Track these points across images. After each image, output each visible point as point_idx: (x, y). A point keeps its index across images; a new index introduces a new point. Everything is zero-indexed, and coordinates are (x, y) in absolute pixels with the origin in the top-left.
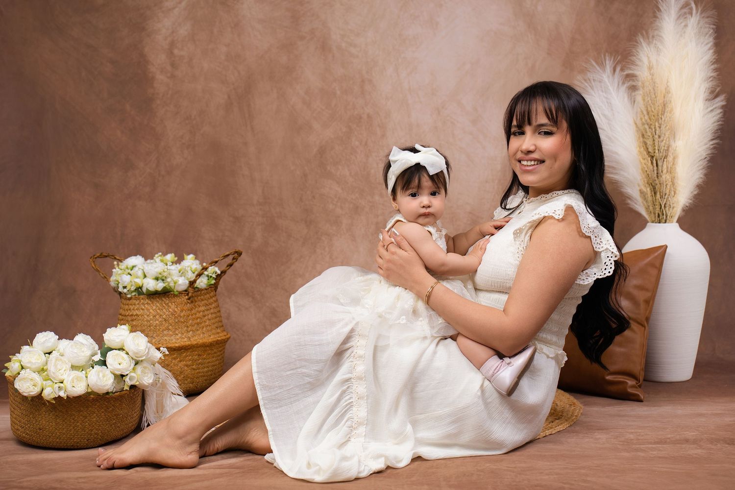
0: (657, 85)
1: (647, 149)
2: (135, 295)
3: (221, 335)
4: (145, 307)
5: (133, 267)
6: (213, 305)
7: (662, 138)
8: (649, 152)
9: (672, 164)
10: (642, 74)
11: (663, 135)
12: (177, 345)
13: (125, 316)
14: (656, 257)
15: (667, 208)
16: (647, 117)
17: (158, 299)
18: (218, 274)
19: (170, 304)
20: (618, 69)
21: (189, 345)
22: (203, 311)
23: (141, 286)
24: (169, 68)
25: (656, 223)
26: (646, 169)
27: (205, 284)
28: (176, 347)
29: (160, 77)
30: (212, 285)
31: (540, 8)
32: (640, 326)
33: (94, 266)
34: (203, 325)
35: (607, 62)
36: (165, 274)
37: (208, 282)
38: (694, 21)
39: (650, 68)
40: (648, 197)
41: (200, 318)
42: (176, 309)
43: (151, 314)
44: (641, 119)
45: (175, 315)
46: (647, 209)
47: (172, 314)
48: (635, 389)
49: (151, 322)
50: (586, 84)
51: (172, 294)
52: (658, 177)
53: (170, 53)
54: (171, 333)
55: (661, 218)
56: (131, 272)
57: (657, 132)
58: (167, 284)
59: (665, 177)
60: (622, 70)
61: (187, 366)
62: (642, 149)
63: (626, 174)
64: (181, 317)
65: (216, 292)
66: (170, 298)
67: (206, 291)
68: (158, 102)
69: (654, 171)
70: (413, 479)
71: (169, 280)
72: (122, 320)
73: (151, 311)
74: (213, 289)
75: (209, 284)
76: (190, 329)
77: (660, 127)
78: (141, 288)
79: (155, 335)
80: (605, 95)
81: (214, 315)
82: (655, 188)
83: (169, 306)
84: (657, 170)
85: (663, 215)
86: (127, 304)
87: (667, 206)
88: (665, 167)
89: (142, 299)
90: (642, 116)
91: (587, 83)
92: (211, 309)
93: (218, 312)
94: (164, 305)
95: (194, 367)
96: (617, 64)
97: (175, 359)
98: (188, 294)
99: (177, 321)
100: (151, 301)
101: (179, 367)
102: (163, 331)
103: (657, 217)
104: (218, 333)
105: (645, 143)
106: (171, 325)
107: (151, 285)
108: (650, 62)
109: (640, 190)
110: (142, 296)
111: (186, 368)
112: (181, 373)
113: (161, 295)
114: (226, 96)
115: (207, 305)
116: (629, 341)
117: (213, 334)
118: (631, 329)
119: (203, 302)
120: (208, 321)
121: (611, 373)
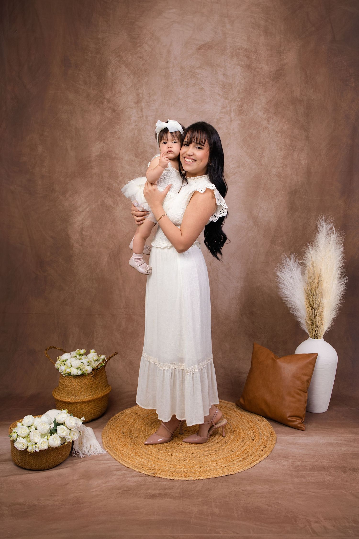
0: (315, 273)
1: (310, 302)
2: (67, 375)
3: (107, 390)
4: (72, 381)
5: (66, 360)
6: (104, 375)
7: (317, 299)
8: (311, 304)
9: (321, 312)
10: (309, 264)
11: (317, 298)
12: (87, 400)
13: (62, 384)
14: (313, 359)
15: (318, 332)
16: (310, 287)
17: (78, 378)
19: (84, 380)
20: (297, 259)
21: (93, 400)
22: (99, 380)
23: (70, 372)
24: (80, 241)
25: (313, 338)
26: (309, 312)
28: (87, 401)
29: (76, 245)
31: (260, 214)
32: (304, 393)
33: (47, 356)
34: (99, 387)
35: (292, 256)
36: (82, 368)
38: (334, 237)
39: (312, 264)
40: (310, 326)
41: (97, 384)
42: (86, 382)
43: (75, 385)
44: (307, 288)
45: (86, 385)
46: (309, 330)
47: (85, 385)
48: (301, 424)
49: (75, 389)
51: (85, 375)
52: (314, 318)
53: (81, 233)
54: (84, 393)
55: (315, 337)
56: (65, 363)
57: (315, 296)
58: (82, 371)
59: (318, 318)
60: (299, 260)
61: (91, 408)
62: (307, 303)
63: (299, 313)
64: (89, 385)
65: (105, 370)
66: (84, 377)
68: (75, 257)
69: (312, 314)
70: (200, 500)
71: (83, 370)
72: (61, 386)
73: (75, 383)
74: (103, 367)
75: (102, 365)
76: (93, 390)
77: (316, 294)
78: (70, 373)
79: (77, 395)
80: (290, 272)
81: (104, 381)
82: (313, 321)
83: (83, 381)
84: (314, 313)
85: (316, 335)
86: (63, 379)
87: (318, 331)
88: (318, 313)
89: (71, 378)
90: (308, 287)
91: (282, 266)
92: (102, 378)
93: (106, 378)
94: (81, 380)
95: (95, 408)
96: (297, 257)
97: (86, 406)
98: (92, 374)
99: (87, 387)
100: (75, 379)
101: (88, 409)
102: (80, 393)
103: (313, 336)
104: (106, 389)
105: (309, 300)
106: (84, 390)
107: (75, 372)
108: (312, 260)
109: (306, 322)
110: (70, 376)
111: (91, 409)
112: (89, 412)
113: (80, 376)
114: (108, 255)
115: (101, 377)
116: (299, 400)
117: (104, 390)
118: (300, 395)
119: (99, 376)
120: (101, 384)
121: (290, 417)
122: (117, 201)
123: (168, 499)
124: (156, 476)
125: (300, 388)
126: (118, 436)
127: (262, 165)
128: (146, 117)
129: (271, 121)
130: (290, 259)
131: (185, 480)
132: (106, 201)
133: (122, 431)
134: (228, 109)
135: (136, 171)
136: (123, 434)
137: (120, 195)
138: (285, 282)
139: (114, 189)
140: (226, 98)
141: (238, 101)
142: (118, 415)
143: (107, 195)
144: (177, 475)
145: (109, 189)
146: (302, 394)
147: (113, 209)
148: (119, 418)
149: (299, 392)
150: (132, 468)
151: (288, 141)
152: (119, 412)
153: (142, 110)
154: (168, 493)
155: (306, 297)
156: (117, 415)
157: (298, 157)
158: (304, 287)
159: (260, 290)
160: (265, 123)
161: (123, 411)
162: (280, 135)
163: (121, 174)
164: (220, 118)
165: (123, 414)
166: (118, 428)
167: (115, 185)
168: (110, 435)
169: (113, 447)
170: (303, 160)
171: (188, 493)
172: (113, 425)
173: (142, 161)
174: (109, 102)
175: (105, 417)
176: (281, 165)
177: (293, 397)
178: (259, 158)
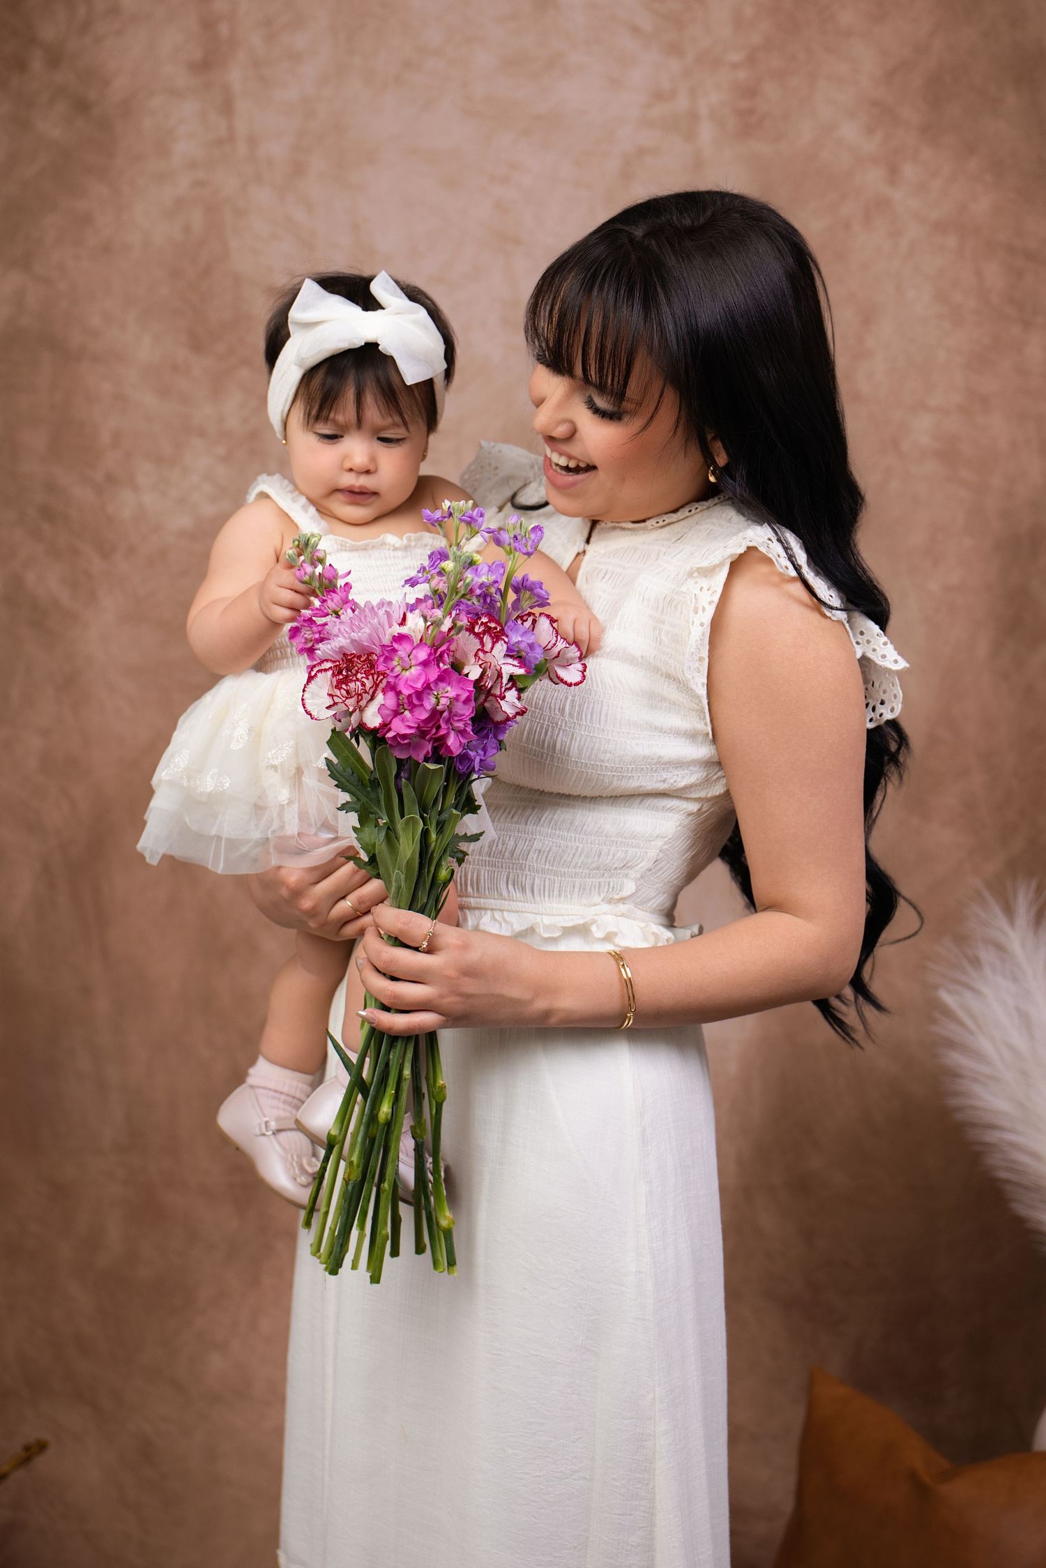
35: (1020, 897)
80: (1012, 988)
114: (38, 866)
122: (89, 575)
128: (252, 141)
129: (909, 171)
130: (1009, 911)
132: (30, 578)
134: (682, 103)
135: (194, 422)
138: (985, 1045)
139: (74, 514)
140: (674, 49)
141: (735, 66)
143: (40, 547)
145: (47, 513)
151: (994, 274)
153: (227, 107)
160: (873, 178)
162: (951, 241)
163: (116, 435)
164: (641, 152)
167: (84, 494)
174: (55, 60)
176: (960, 399)
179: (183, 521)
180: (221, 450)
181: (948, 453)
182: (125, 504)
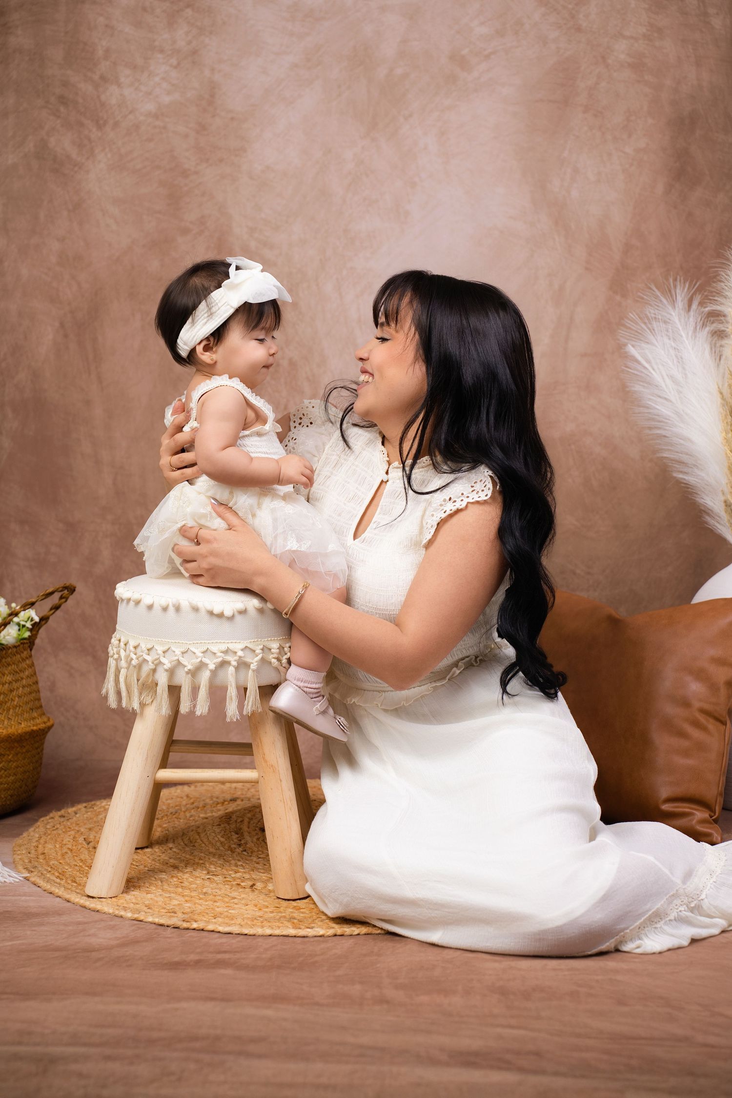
3: (38, 721)
6: (27, 673)
18: (36, 623)
20: (696, 302)
22: (10, 683)
27: (14, 638)
30: (25, 639)
31: (575, 194)
32: (718, 724)
34: (8, 704)
35: (679, 290)
37: (19, 635)
48: (707, 825)
50: (643, 326)
60: (701, 304)
63: (703, 474)
65: (31, 650)
67: (15, 650)
70: (340, 973)
74: (26, 646)
75: (20, 637)
80: (673, 344)
81: (27, 690)
91: (645, 323)
92: (22, 679)
93: (34, 683)
96: (694, 293)
104: (34, 719)
109: (725, 502)
114: (57, 324)
115: (17, 672)
116: (701, 747)
117: (25, 720)
118: (703, 728)
119: (10, 668)
120: (17, 698)
121: (670, 800)
122: (89, 140)
123: (229, 972)
124: (195, 925)
125: (707, 707)
126: (69, 849)
127: (579, 29)
130: (674, 307)
131: (295, 936)
132: (52, 142)
133: (85, 837)
135: (157, 43)
136: (88, 844)
137: (101, 122)
138: (656, 376)
139: (80, 100)
142: (74, 809)
143: (58, 121)
144: (265, 923)
145: (63, 100)
146: (711, 725)
147: (76, 169)
148: (77, 816)
149: (702, 718)
150: (111, 911)
152: (79, 802)
154: (230, 959)
155: (726, 417)
156: (71, 810)
157: (701, 4)
158: (721, 387)
159: (573, 447)
161: (93, 803)
163: (107, 50)
165: (91, 809)
166: (73, 833)
167: (86, 88)
168: (40, 846)
169: (50, 869)
170: (717, 14)
171: (301, 959)
172: (56, 827)
173: (178, 11)
175: (28, 815)
176: (644, 30)
177: (682, 734)
178: (570, 6)
179: (150, 107)
180: (174, 61)
181: (637, 65)
182: (112, 95)
